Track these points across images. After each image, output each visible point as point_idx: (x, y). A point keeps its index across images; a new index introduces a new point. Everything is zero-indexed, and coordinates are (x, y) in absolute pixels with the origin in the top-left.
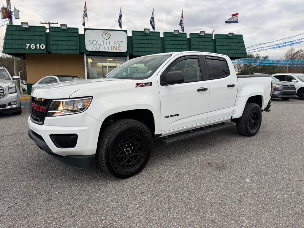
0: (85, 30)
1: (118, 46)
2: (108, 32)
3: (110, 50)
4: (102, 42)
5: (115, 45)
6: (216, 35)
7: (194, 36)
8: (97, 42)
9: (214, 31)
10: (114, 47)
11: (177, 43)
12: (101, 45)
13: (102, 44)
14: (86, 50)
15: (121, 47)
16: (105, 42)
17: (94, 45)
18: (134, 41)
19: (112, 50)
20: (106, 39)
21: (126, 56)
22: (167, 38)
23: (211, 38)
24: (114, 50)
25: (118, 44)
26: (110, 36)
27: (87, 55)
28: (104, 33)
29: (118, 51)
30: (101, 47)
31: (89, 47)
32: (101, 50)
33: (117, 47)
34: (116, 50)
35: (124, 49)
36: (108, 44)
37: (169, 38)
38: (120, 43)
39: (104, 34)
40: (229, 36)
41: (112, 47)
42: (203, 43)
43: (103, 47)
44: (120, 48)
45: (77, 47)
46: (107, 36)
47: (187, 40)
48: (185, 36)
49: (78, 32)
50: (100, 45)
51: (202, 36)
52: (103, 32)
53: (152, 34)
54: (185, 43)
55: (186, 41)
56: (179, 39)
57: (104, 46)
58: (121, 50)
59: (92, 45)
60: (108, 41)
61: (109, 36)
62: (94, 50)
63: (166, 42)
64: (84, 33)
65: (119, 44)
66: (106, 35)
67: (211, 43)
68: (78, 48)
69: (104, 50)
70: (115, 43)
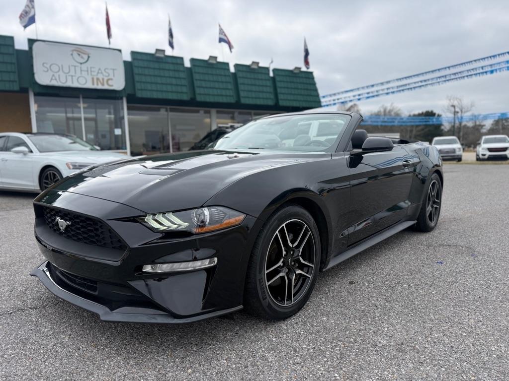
0: (31, 42)
1: (106, 79)
2: (84, 49)
3: (89, 85)
4: (72, 69)
5: (100, 77)
6: (275, 70)
7: (241, 68)
8: (61, 68)
9: (272, 62)
10: (98, 79)
11: (215, 78)
12: (69, 74)
13: (72, 73)
14: (36, 83)
15: (111, 79)
16: (78, 69)
17: (55, 74)
18: (136, 71)
19: (93, 84)
20: (81, 64)
21: (122, 99)
22: (197, 70)
23: (269, 74)
24: (98, 84)
25: (105, 74)
26: (89, 57)
27: (36, 95)
28: (75, 50)
29: (106, 87)
30: (69, 78)
31: (43, 77)
32: (69, 84)
33: (103, 79)
34: (103, 85)
35: (118, 83)
36: (84, 74)
37: (201, 70)
38: (111, 72)
39: (75, 53)
40: (295, 73)
41: (93, 79)
42: (257, 82)
43: (75, 79)
44: (110, 82)
45: (14, 77)
46: (82, 57)
47: (230, 74)
48: (227, 67)
49: (13, 45)
50: (67, 75)
51: (254, 69)
52: (74, 48)
53: (169, 60)
54: (228, 79)
55: (229, 76)
56: (218, 72)
57: (77, 78)
58: (112, 86)
59: (50, 74)
60: (84, 67)
61: (86, 57)
62: (54, 83)
63: (196, 76)
64: (31, 48)
65: (107, 75)
66: (79, 55)
67: (269, 83)
68: (17, 79)
69: (76, 85)
70: (100, 72)
